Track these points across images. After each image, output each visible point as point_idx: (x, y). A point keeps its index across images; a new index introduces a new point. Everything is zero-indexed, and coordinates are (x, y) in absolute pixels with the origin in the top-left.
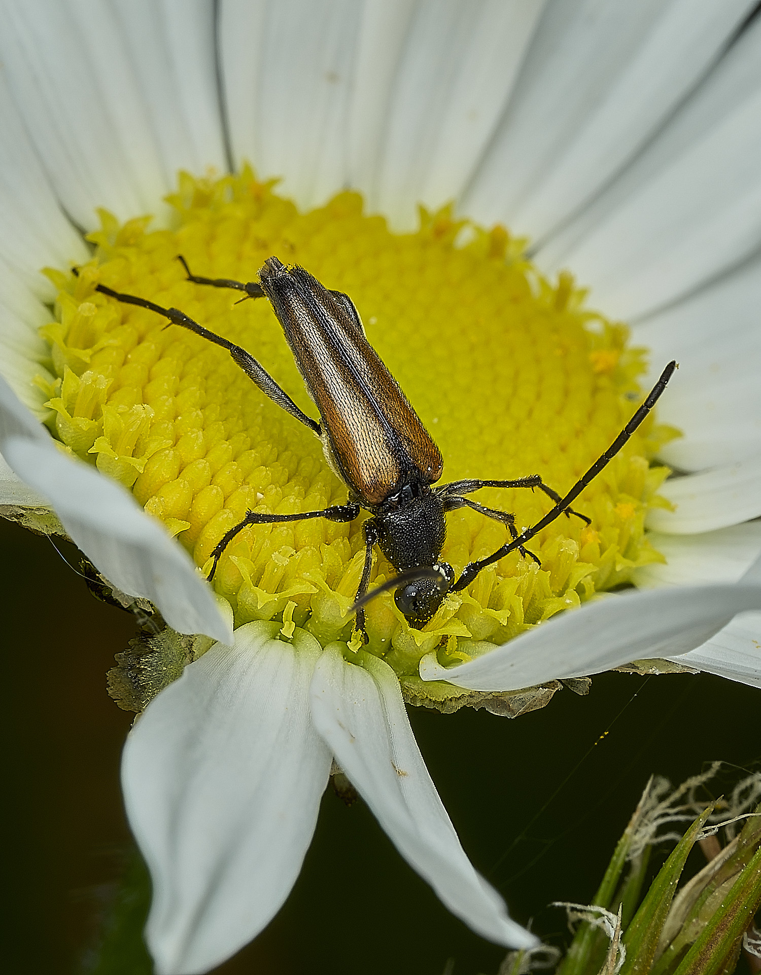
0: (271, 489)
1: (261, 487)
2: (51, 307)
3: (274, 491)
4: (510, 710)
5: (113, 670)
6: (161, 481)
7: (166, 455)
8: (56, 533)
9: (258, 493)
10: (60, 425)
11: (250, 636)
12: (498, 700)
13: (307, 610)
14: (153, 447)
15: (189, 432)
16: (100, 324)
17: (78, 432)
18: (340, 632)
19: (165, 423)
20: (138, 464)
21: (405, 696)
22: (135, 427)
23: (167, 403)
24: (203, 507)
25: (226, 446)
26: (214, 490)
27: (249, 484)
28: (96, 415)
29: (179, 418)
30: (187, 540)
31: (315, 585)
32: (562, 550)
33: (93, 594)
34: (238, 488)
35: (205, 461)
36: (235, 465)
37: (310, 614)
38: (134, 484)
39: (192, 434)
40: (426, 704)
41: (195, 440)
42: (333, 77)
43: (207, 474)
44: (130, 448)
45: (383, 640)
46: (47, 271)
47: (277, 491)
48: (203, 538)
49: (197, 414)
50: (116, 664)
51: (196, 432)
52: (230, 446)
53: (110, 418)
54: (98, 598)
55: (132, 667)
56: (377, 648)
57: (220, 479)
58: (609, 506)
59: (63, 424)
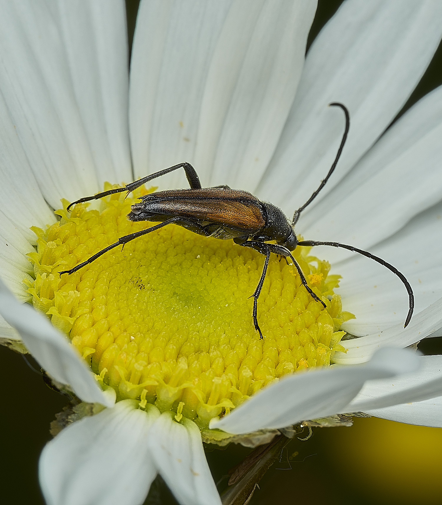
0: (138, 334)
1: (133, 334)
2: (35, 247)
3: (139, 335)
4: (253, 444)
5: (54, 422)
6: (83, 330)
7: (86, 317)
8: (28, 353)
9: (132, 337)
10: (34, 302)
11: (124, 406)
12: (247, 439)
13: (154, 395)
14: (79, 312)
15: (98, 306)
16: (58, 253)
17: (42, 305)
18: (171, 407)
19: (86, 301)
20: (71, 320)
21: (203, 439)
22: (70, 302)
23: (88, 292)
24: (103, 343)
25: (116, 313)
26: (109, 334)
27: (127, 331)
28: (52, 297)
29: (94, 299)
30: (96, 360)
31: (158, 382)
32: (285, 368)
33: (47, 385)
34: (121, 334)
35: (105, 320)
36: (120, 322)
37: (156, 397)
38: (70, 331)
39: (99, 307)
40: (213, 442)
41: (101, 311)
42: (187, 140)
43: (106, 326)
44: (68, 313)
45: (192, 411)
46: (33, 228)
47: (141, 336)
48: (102, 358)
49: (103, 298)
50: (55, 419)
51: (102, 306)
52: (118, 313)
53: (59, 298)
54: (49, 387)
55: (63, 420)
56: (190, 415)
57: (112, 329)
58: (313, 349)
59: (35, 302)
